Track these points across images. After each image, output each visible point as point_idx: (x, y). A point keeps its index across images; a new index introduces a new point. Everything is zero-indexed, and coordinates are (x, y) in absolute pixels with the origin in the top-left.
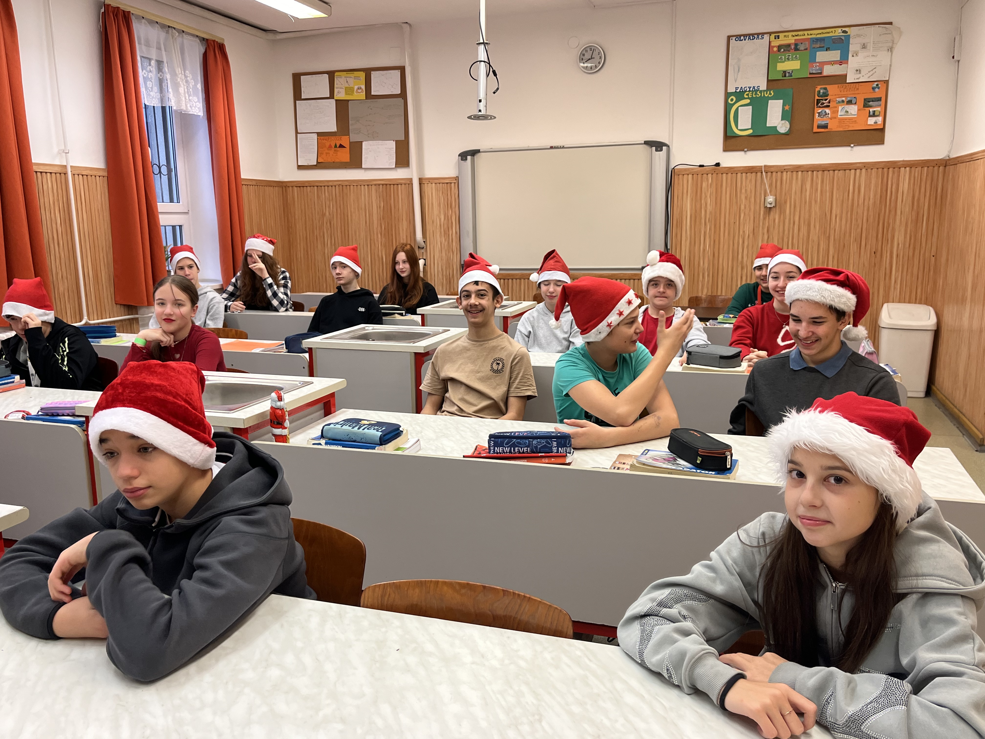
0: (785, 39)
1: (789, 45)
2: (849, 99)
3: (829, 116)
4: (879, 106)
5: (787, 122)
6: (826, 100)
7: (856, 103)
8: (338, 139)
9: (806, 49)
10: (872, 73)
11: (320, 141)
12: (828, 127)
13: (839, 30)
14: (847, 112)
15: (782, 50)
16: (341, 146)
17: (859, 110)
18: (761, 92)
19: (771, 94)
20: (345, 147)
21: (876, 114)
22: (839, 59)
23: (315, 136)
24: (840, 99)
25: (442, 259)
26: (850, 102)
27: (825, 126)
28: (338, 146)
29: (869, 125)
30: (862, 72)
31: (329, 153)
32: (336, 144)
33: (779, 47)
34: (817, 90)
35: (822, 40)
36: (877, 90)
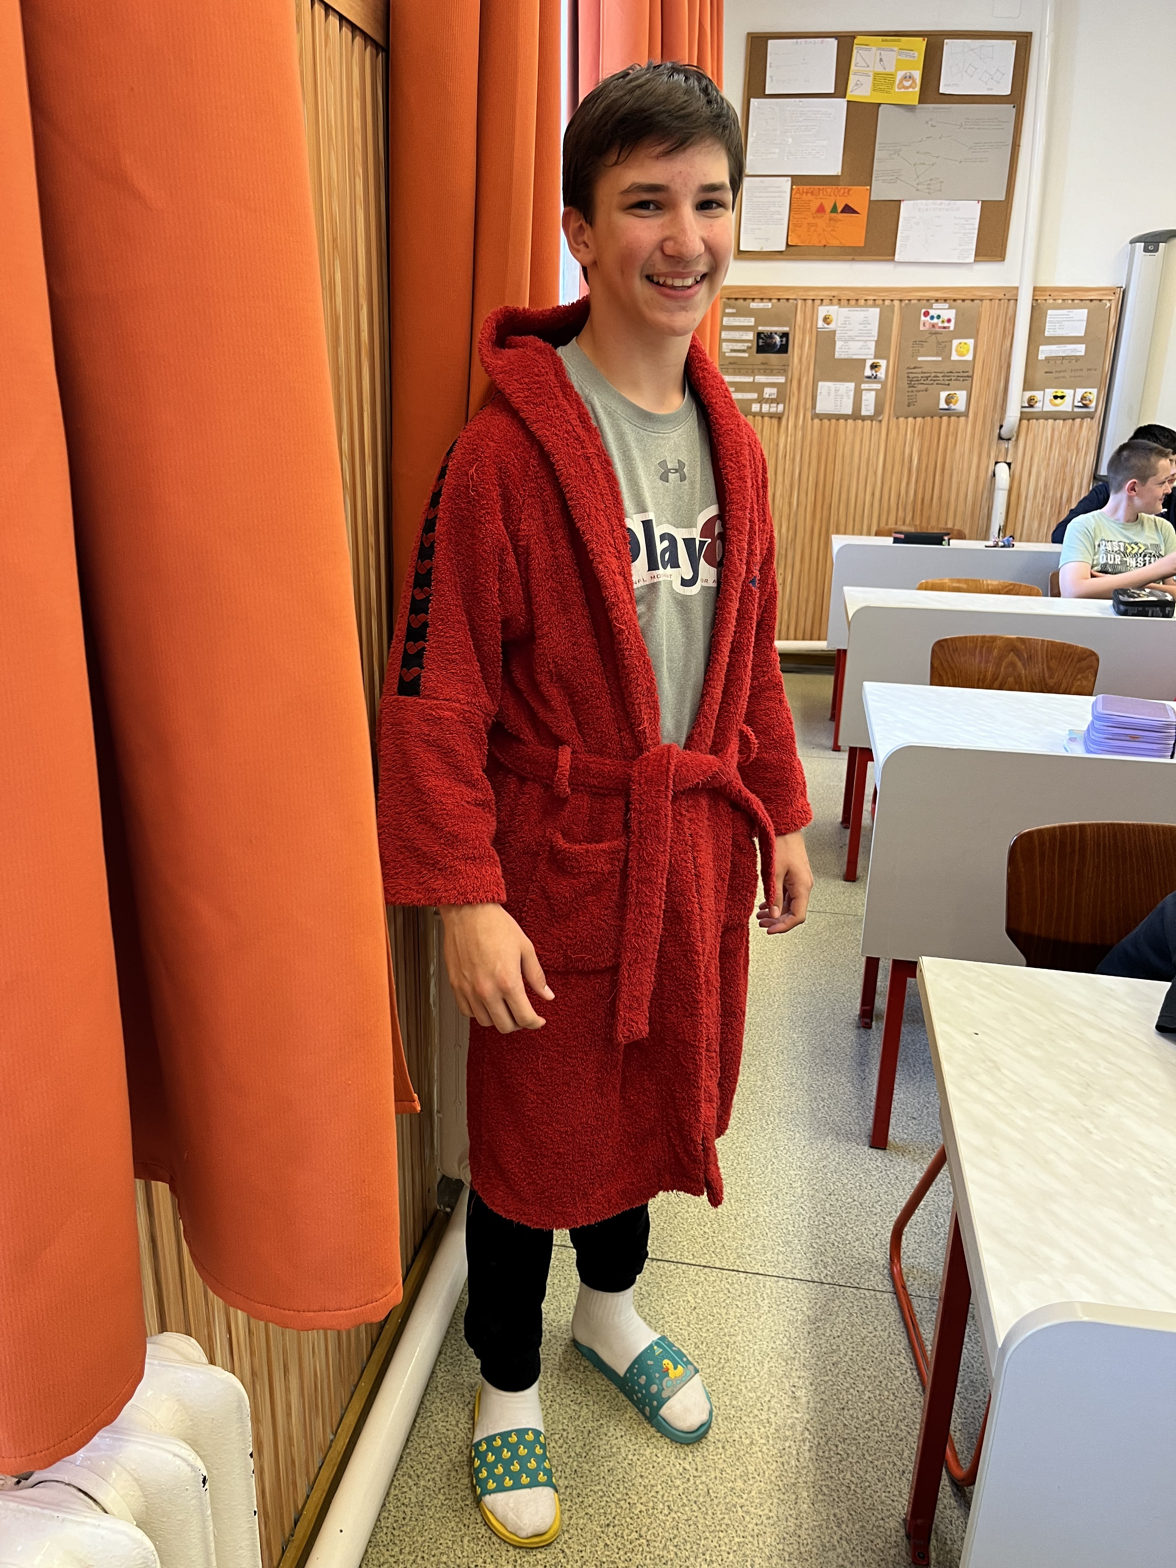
8: (842, 191)
11: (798, 196)
16: (847, 209)
20: (855, 212)
23: (787, 183)
25: (1048, 464)
28: (839, 210)
31: (816, 225)
32: (835, 205)
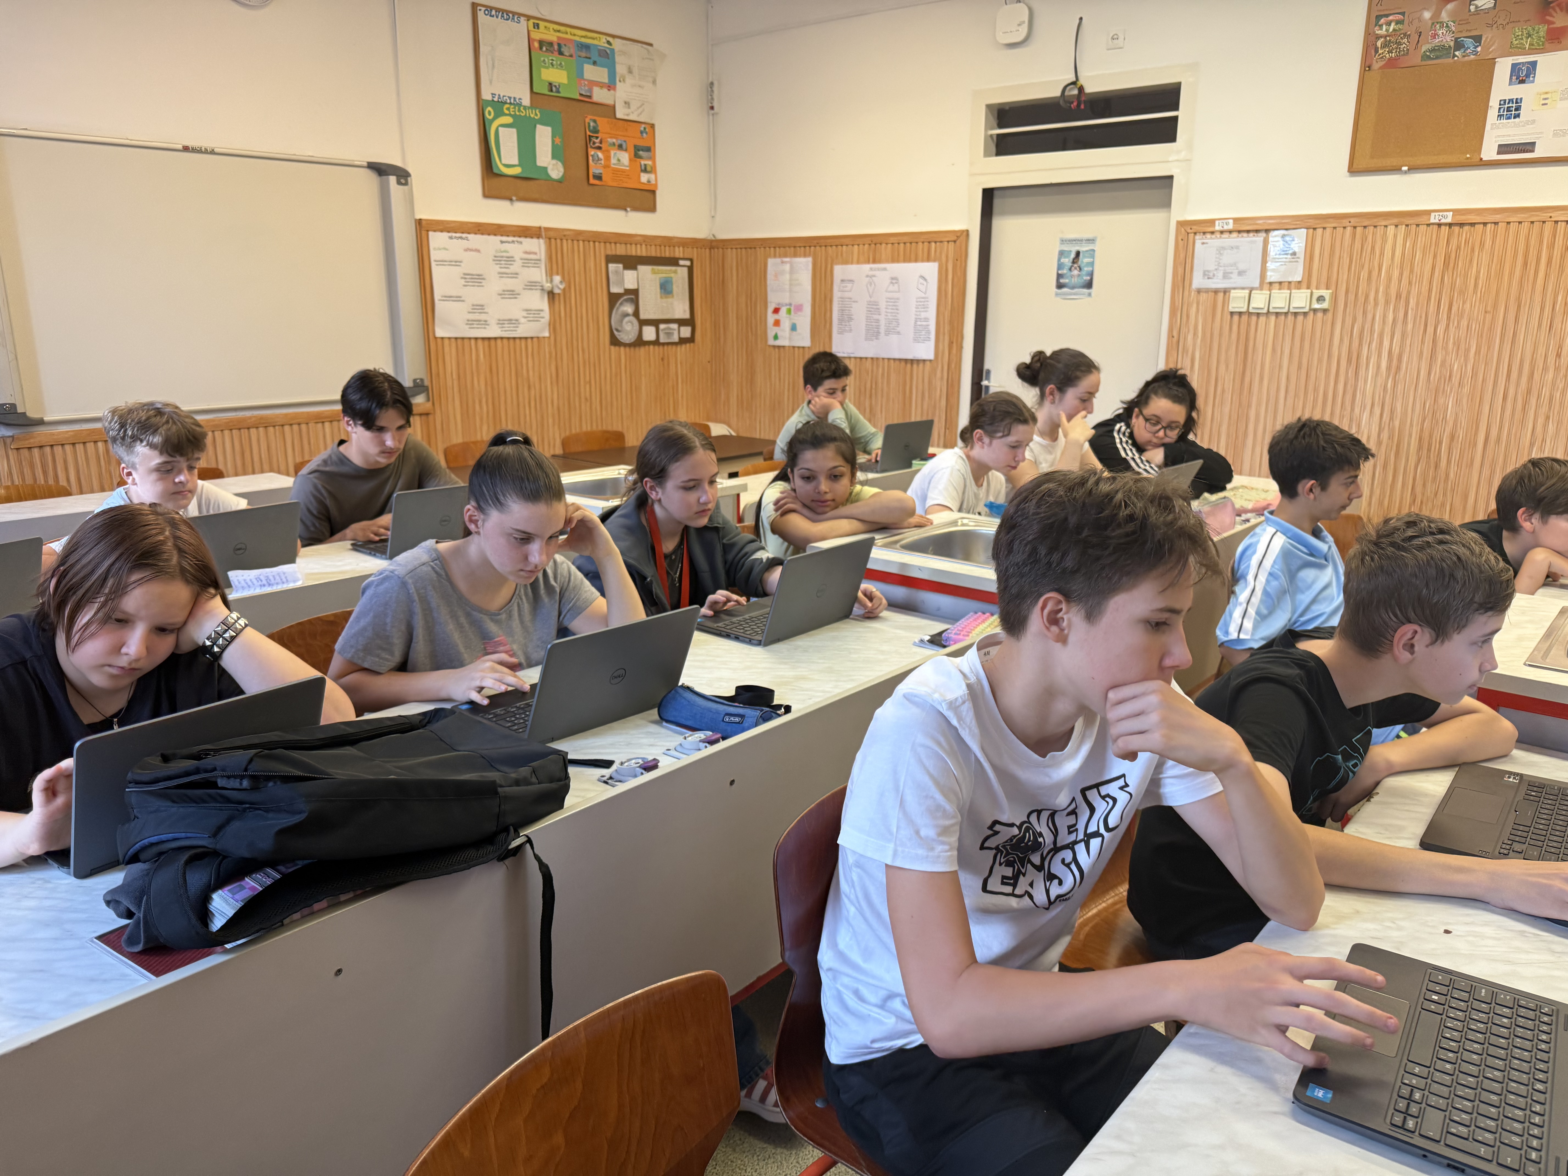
0: (545, 31)
1: (551, 44)
2: (619, 142)
3: (603, 162)
4: (650, 158)
5: (560, 164)
6: (597, 138)
7: (626, 150)
9: (571, 56)
10: (641, 110)
12: (604, 178)
13: (604, 39)
14: (619, 160)
15: (544, 49)
17: (630, 160)
18: (525, 107)
19: (536, 115)
21: (649, 169)
22: (606, 81)
24: (610, 140)
26: (620, 147)
27: (599, 177)
29: (643, 183)
30: (631, 106)
33: (541, 43)
34: (587, 120)
35: (587, 47)
36: (644, 135)
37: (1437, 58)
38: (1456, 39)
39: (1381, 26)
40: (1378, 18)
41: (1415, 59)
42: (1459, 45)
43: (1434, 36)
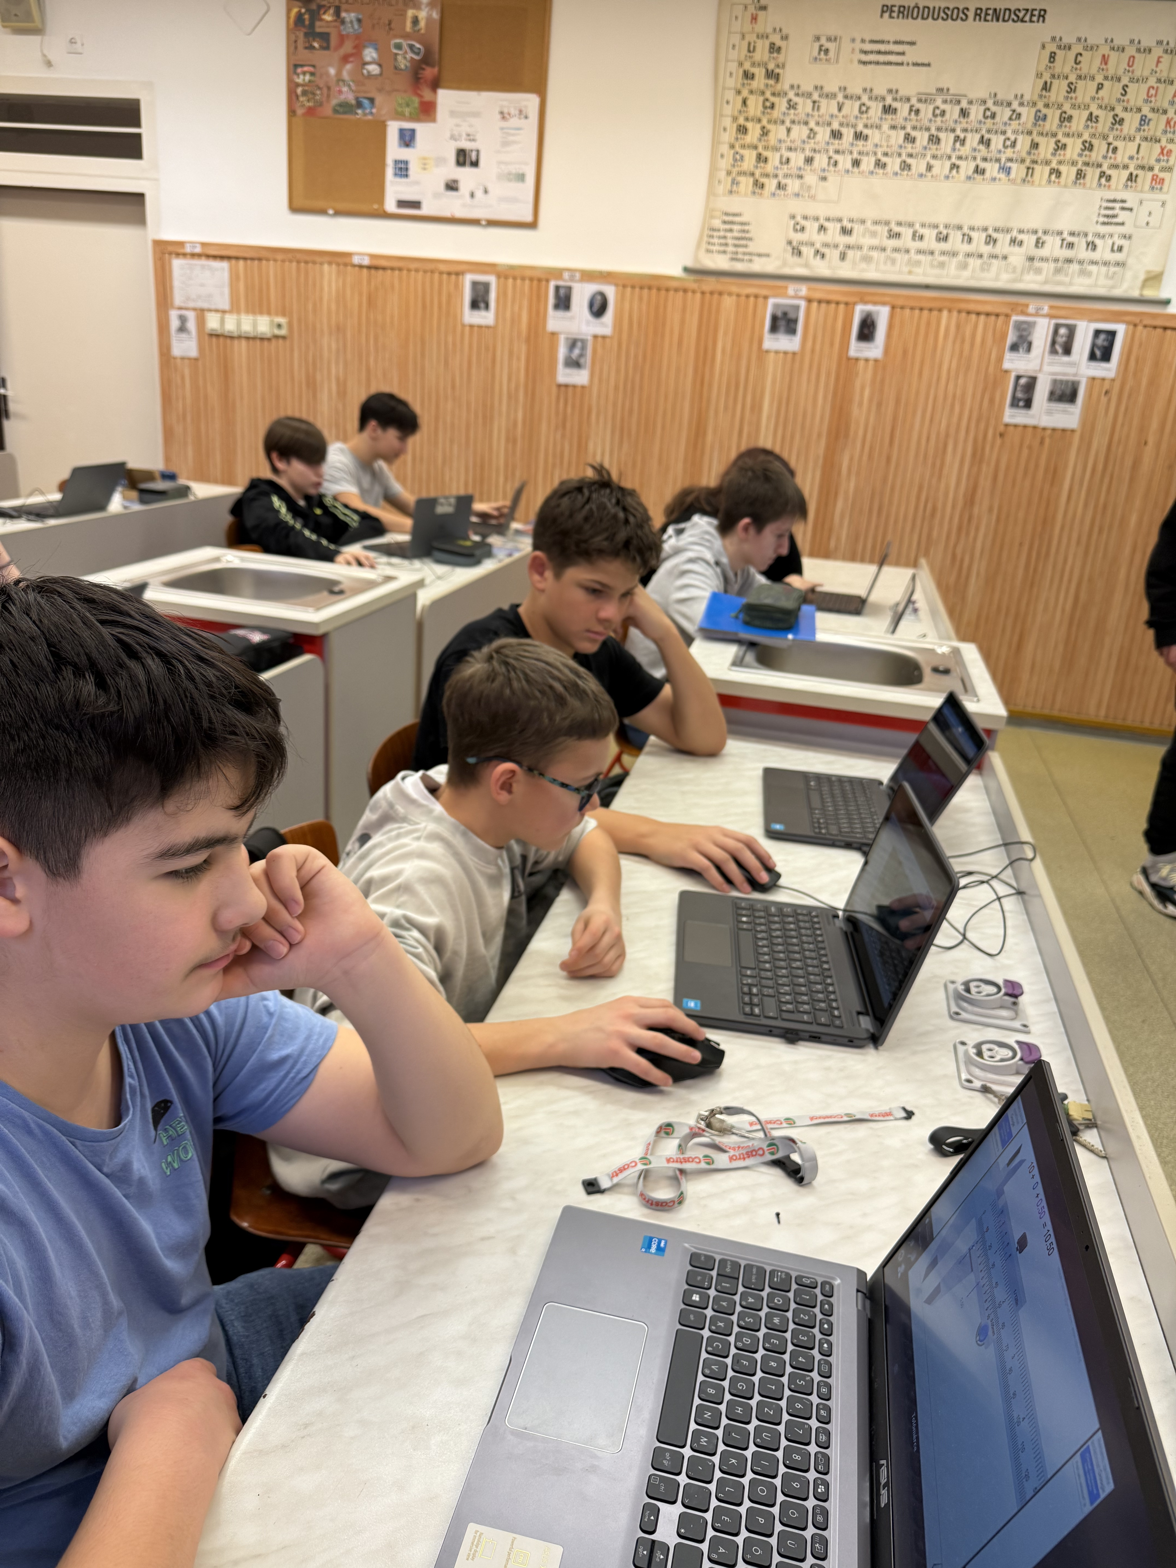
37: (345, 113)
38: (357, 99)
39: (298, 75)
40: (296, 66)
41: (327, 110)
42: (359, 105)
43: (340, 92)
